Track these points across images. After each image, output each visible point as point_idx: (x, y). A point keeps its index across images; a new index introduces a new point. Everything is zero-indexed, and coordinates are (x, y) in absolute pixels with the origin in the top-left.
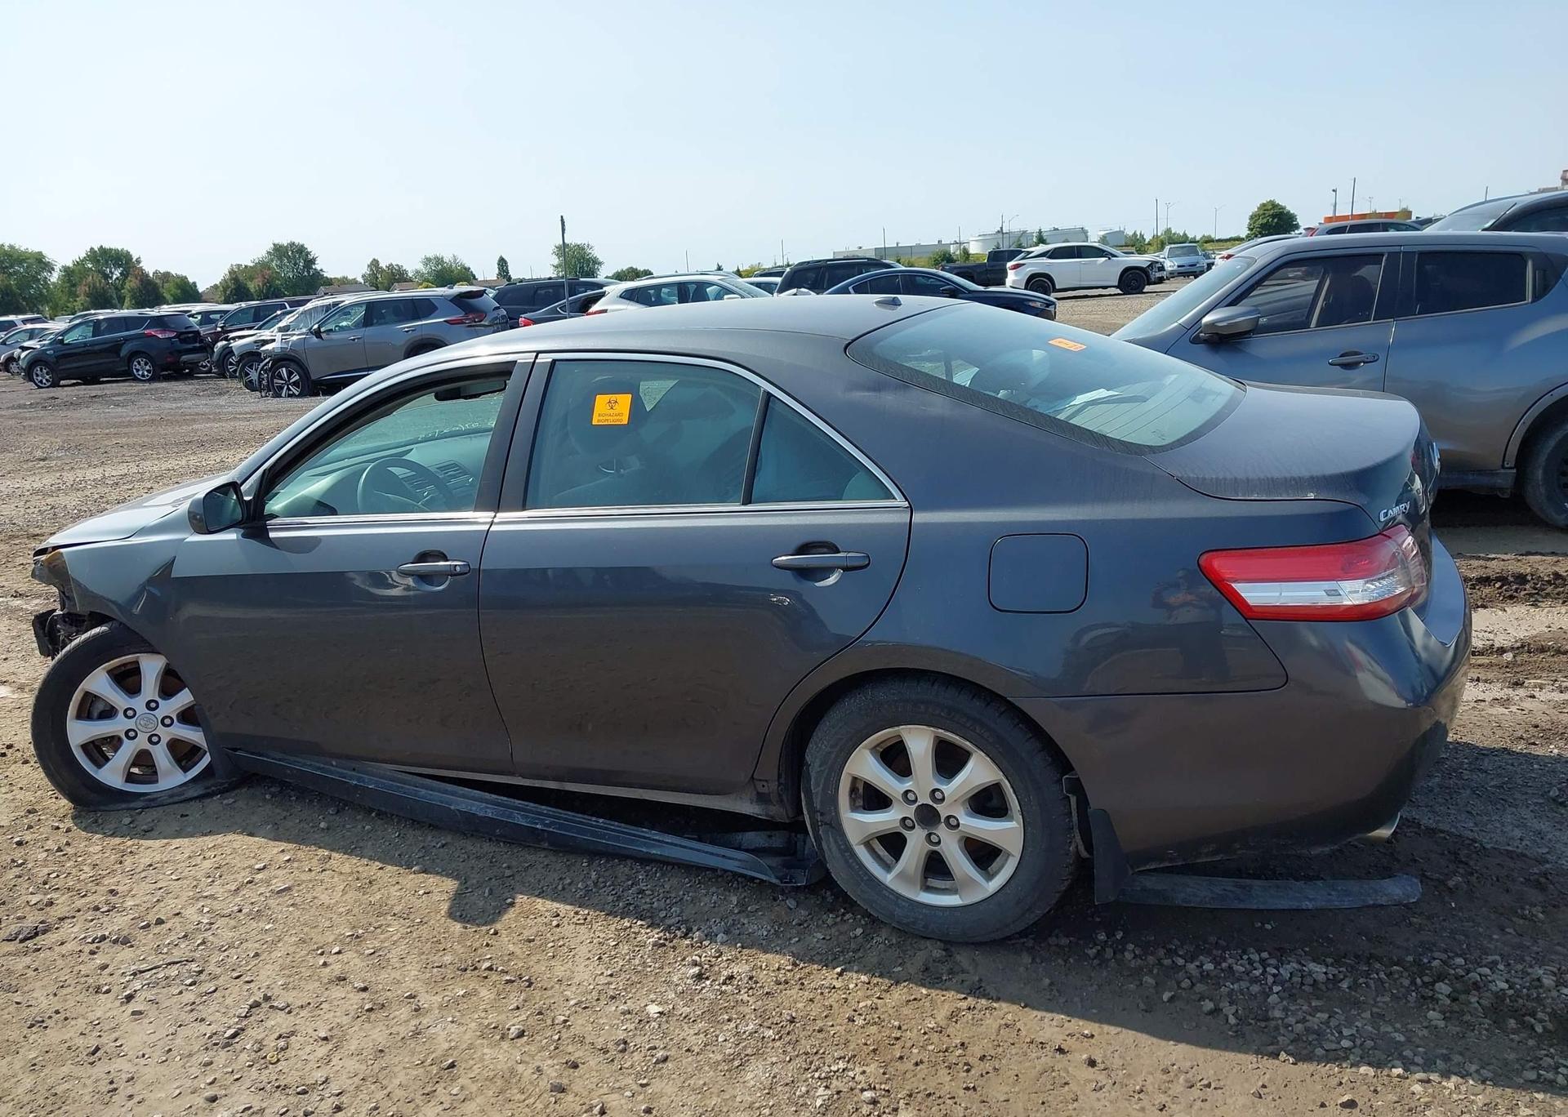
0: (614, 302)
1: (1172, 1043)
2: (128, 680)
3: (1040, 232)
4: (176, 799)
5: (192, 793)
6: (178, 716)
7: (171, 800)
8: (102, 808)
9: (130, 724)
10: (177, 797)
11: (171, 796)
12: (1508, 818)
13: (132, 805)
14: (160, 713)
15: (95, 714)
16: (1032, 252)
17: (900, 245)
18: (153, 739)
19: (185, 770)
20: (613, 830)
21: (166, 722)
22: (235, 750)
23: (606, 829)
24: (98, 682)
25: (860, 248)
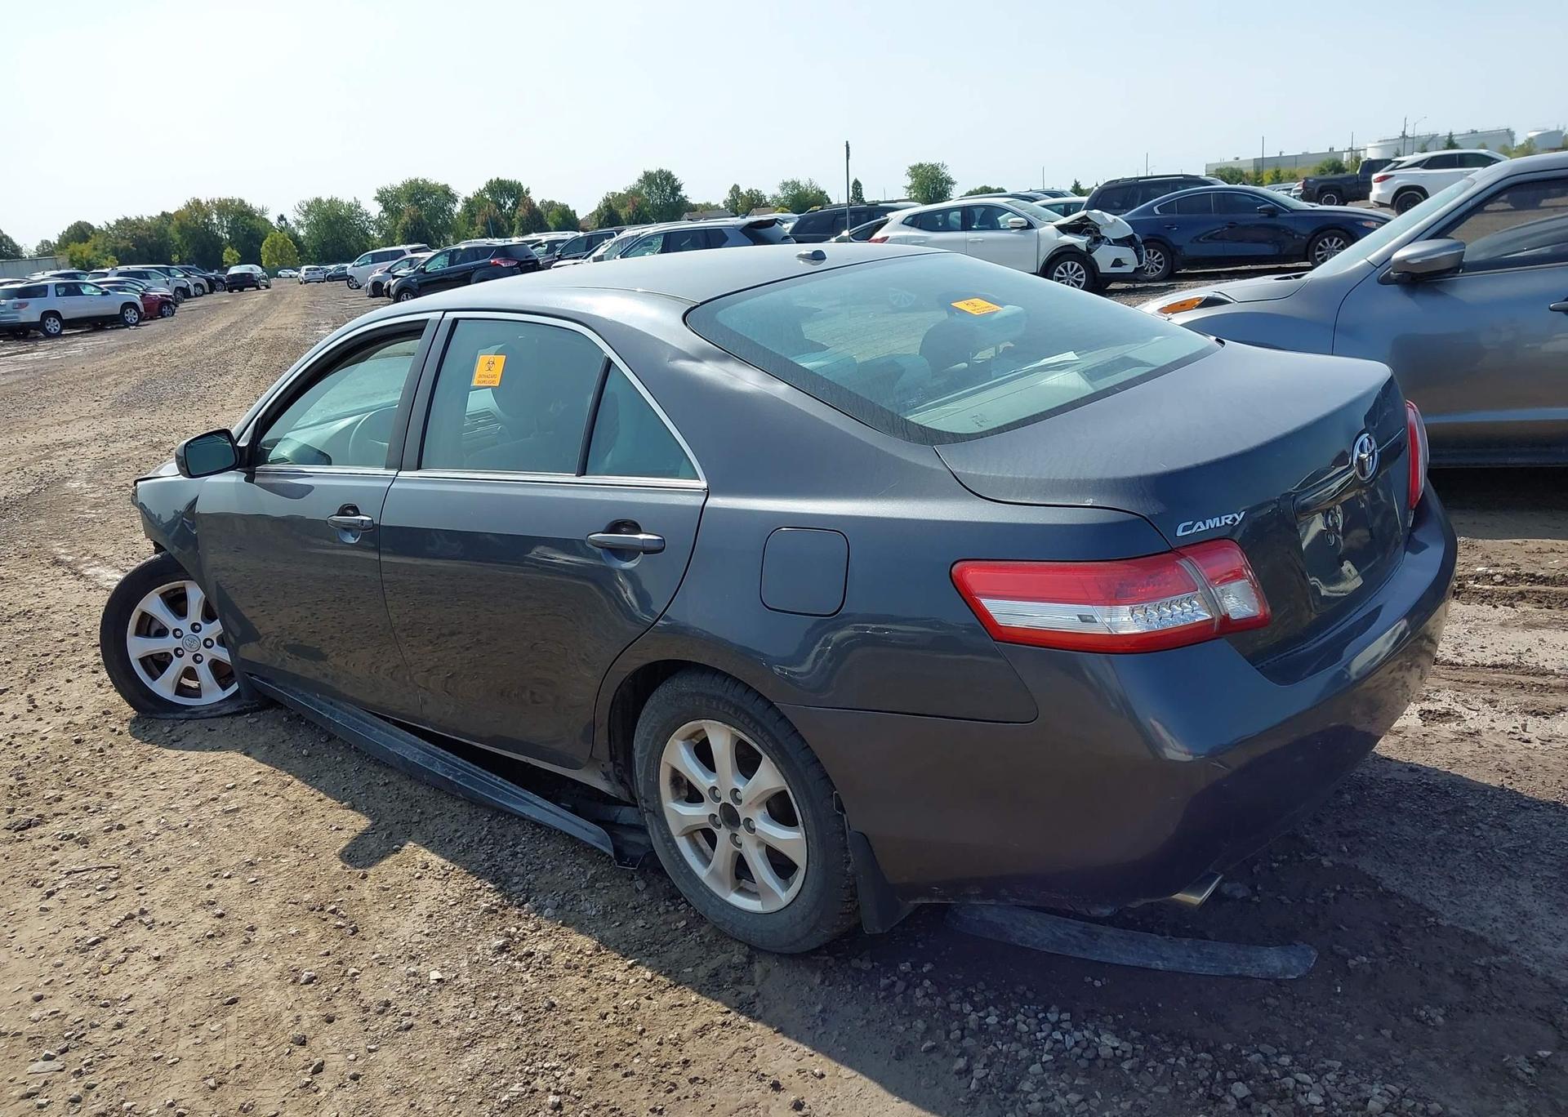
0: (895, 229)
1: (896, 1099)
2: (177, 603)
3: (1451, 135)
4: (214, 714)
5: (225, 710)
6: (218, 638)
7: (210, 715)
8: (155, 715)
9: (178, 643)
10: (214, 713)
11: (210, 711)
12: (1499, 891)
13: (179, 716)
14: (202, 636)
15: (153, 632)
16: (1403, 162)
17: (1283, 155)
18: (197, 659)
19: (224, 688)
20: (507, 790)
21: (207, 644)
22: (251, 675)
23: (502, 788)
24: (152, 603)
25: (1237, 159)
